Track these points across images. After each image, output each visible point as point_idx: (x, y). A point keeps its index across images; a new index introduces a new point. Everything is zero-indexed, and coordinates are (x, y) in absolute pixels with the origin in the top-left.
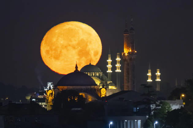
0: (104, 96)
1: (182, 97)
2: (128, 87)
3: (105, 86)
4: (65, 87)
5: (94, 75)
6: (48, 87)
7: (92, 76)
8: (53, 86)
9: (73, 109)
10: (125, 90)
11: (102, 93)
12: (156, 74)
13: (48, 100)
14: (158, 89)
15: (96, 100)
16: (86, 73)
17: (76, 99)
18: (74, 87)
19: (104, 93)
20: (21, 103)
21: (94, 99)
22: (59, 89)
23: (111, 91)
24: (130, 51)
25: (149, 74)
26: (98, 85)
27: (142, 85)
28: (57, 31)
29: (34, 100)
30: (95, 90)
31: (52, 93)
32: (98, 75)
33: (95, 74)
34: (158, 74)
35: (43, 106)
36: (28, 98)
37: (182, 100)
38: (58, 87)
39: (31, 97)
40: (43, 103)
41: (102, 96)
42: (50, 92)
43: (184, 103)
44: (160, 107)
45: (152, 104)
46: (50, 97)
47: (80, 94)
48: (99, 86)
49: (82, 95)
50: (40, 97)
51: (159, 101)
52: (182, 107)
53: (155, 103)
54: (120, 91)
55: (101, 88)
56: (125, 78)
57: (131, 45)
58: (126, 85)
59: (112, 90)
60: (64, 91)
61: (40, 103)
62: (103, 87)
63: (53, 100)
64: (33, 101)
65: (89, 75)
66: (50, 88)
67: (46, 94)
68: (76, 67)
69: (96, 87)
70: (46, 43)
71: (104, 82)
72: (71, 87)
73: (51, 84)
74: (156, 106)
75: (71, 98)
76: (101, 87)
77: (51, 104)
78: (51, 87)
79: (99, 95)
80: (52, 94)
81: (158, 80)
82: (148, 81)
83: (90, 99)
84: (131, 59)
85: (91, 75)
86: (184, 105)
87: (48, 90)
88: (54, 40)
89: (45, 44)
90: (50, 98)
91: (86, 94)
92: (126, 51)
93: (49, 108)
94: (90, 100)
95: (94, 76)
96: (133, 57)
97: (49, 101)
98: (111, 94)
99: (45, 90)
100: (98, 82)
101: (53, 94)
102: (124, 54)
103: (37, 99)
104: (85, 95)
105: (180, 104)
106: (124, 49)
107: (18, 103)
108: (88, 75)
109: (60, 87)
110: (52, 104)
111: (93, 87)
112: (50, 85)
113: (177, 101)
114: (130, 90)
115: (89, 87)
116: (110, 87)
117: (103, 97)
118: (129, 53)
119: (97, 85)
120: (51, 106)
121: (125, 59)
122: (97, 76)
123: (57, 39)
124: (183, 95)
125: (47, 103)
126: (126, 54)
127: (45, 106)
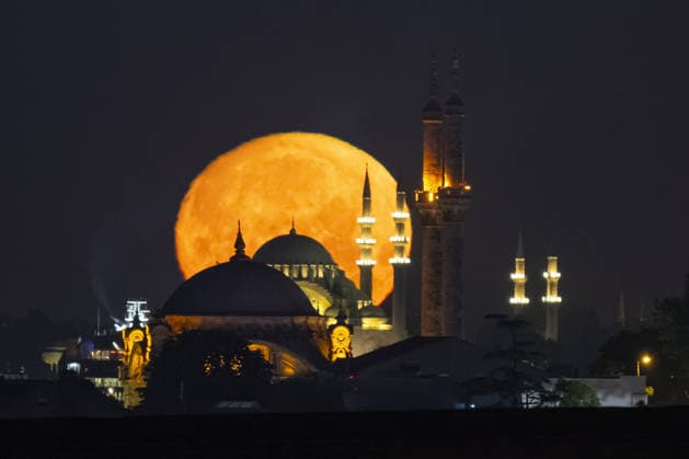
0: (343, 356)
1: (642, 366)
2: (437, 323)
3: (349, 318)
4: (196, 321)
5: (305, 275)
6: (130, 319)
7: (300, 278)
8: (146, 315)
9: (224, 404)
10: (424, 334)
11: (336, 344)
12: (545, 275)
13: (127, 369)
14: (550, 333)
15: (314, 370)
16: (277, 266)
17: (235, 367)
18: (229, 319)
19: (342, 343)
20: (25, 377)
21: (305, 367)
22: (170, 328)
23: (371, 338)
24: (447, 184)
25: (519, 276)
26: (321, 313)
27: (488, 317)
28: (239, 168)
29: (74, 365)
30: (309, 331)
31: (145, 339)
32: (321, 275)
33: (310, 271)
34: (553, 274)
35: (111, 391)
36: (53, 359)
37: (644, 377)
38: (167, 318)
39: (63, 357)
40: (108, 381)
41: (334, 358)
42: (137, 335)
43: (650, 391)
44: (558, 404)
45: (528, 389)
46: (136, 357)
47: (253, 347)
48: (326, 318)
49: (259, 350)
50: (96, 354)
51: (554, 380)
52: (641, 403)
53: (538, 388)
54: (406, 337)
55: (333, 327)
56: (425, 288)
57: (450, 161)
58: (427, 314)
59: (373, 332)
60: (189, 336)
61: (98, 381)
62: (341, 323)
63: (146, 369)
64: (72, 371)
65: (287, 273)
66: (136, 321)
67: (122, 345)
68: (240, 244)
69: (312, 321)
70: (196, 212)
71: (344, 302)
72: (218, 321)
73: (143, 307)
74: (543, 399)
75: (215, 363)
76: (333, 321)
77: (140, 382)
78: (142, 318)
79: (326, 353)
80: (143, 344)
81: (552, 298)
82: (513, 301)
83: (290, 366)
84: (447, 216)
85: (295, 275)
86: (650, 397)
87: (128, 331)
88: (230, 199)
89: (192, 215)
90: (137, 362)
91: (275, 346)
92: (431, 185)
93: (130, 400)
94: (290, 371)
95: (308, 279)
96: (456, 209)
97: (132, 373)
98: (369, 348)
99: (119, 328)
100: (320, 303)
101: (149, 343)
102: (424, 196)
103: (84, 362)
104: (271, 350)
105: (634, 394)
106: (422, 177)
107: (12, 377)
108: (281, 273)
109: (176, 321)
110: (144, 385)
111: (300, 320)
112: (136, 309)
113: (623, 380)
114: (444, 333)
115: (286, 320)
116: (368, 323)
117: (338, 359)
118: (441, 192)
119: (315, 313)
120: (137, 389)
121: (428, 215)
122: (317, 280)
123: (241, 198)
124: (647, 360)
125: (126, 378)
126: (431, 198)
127: (117, 389)
